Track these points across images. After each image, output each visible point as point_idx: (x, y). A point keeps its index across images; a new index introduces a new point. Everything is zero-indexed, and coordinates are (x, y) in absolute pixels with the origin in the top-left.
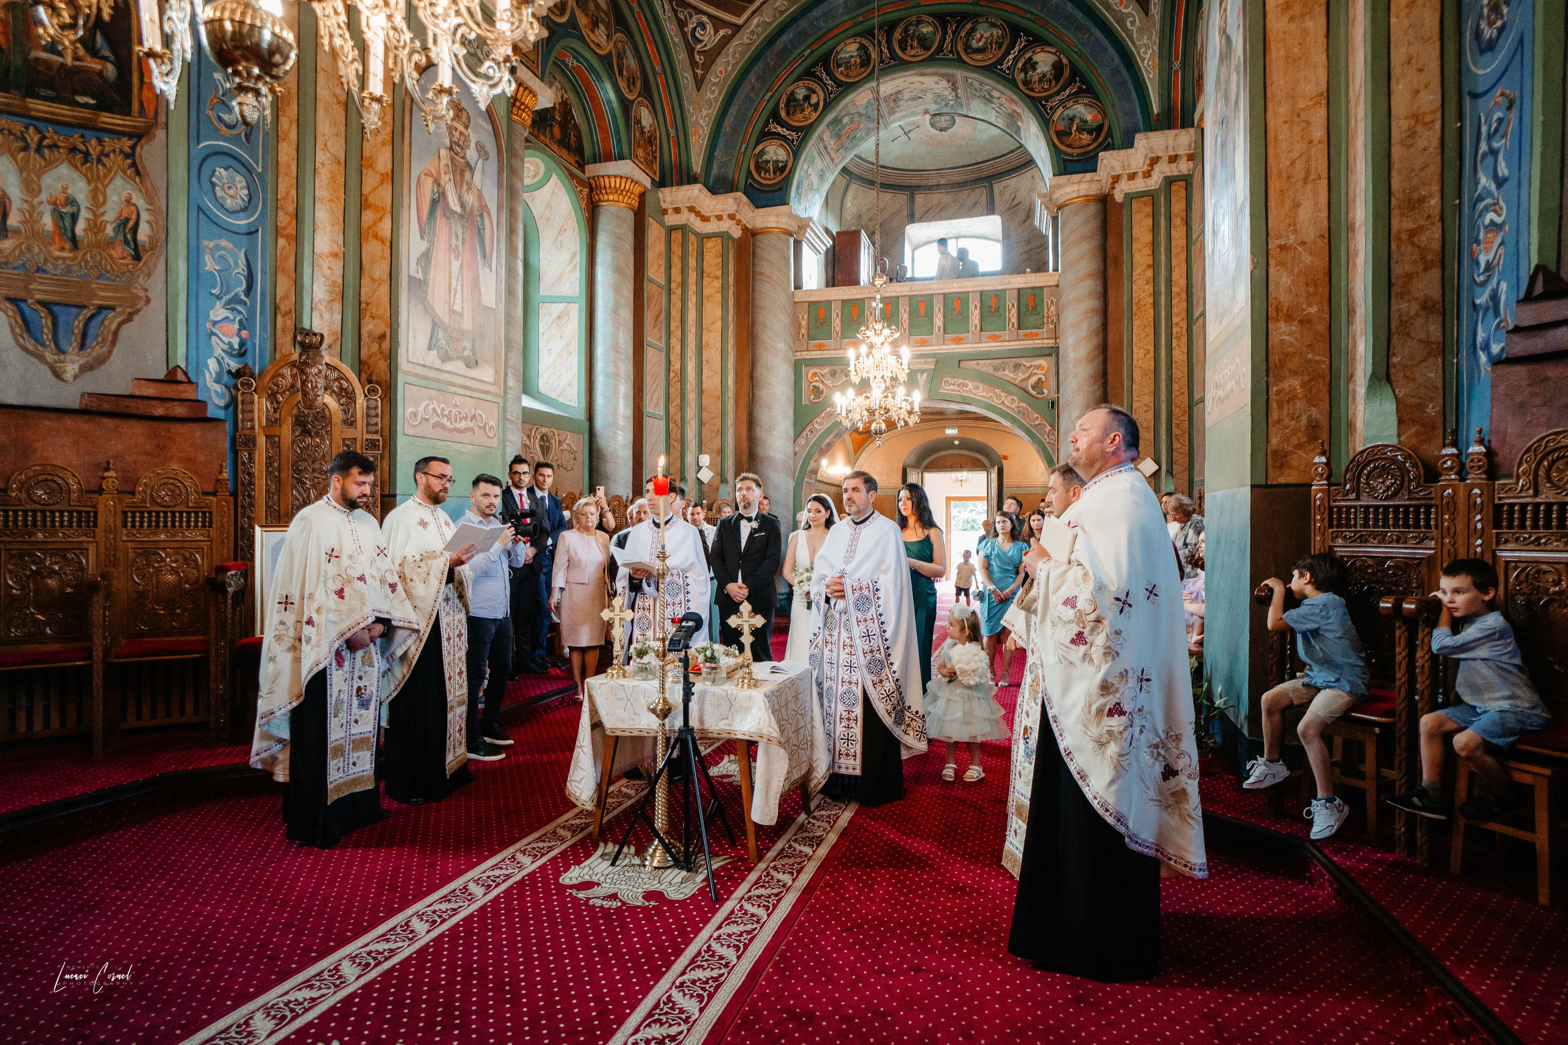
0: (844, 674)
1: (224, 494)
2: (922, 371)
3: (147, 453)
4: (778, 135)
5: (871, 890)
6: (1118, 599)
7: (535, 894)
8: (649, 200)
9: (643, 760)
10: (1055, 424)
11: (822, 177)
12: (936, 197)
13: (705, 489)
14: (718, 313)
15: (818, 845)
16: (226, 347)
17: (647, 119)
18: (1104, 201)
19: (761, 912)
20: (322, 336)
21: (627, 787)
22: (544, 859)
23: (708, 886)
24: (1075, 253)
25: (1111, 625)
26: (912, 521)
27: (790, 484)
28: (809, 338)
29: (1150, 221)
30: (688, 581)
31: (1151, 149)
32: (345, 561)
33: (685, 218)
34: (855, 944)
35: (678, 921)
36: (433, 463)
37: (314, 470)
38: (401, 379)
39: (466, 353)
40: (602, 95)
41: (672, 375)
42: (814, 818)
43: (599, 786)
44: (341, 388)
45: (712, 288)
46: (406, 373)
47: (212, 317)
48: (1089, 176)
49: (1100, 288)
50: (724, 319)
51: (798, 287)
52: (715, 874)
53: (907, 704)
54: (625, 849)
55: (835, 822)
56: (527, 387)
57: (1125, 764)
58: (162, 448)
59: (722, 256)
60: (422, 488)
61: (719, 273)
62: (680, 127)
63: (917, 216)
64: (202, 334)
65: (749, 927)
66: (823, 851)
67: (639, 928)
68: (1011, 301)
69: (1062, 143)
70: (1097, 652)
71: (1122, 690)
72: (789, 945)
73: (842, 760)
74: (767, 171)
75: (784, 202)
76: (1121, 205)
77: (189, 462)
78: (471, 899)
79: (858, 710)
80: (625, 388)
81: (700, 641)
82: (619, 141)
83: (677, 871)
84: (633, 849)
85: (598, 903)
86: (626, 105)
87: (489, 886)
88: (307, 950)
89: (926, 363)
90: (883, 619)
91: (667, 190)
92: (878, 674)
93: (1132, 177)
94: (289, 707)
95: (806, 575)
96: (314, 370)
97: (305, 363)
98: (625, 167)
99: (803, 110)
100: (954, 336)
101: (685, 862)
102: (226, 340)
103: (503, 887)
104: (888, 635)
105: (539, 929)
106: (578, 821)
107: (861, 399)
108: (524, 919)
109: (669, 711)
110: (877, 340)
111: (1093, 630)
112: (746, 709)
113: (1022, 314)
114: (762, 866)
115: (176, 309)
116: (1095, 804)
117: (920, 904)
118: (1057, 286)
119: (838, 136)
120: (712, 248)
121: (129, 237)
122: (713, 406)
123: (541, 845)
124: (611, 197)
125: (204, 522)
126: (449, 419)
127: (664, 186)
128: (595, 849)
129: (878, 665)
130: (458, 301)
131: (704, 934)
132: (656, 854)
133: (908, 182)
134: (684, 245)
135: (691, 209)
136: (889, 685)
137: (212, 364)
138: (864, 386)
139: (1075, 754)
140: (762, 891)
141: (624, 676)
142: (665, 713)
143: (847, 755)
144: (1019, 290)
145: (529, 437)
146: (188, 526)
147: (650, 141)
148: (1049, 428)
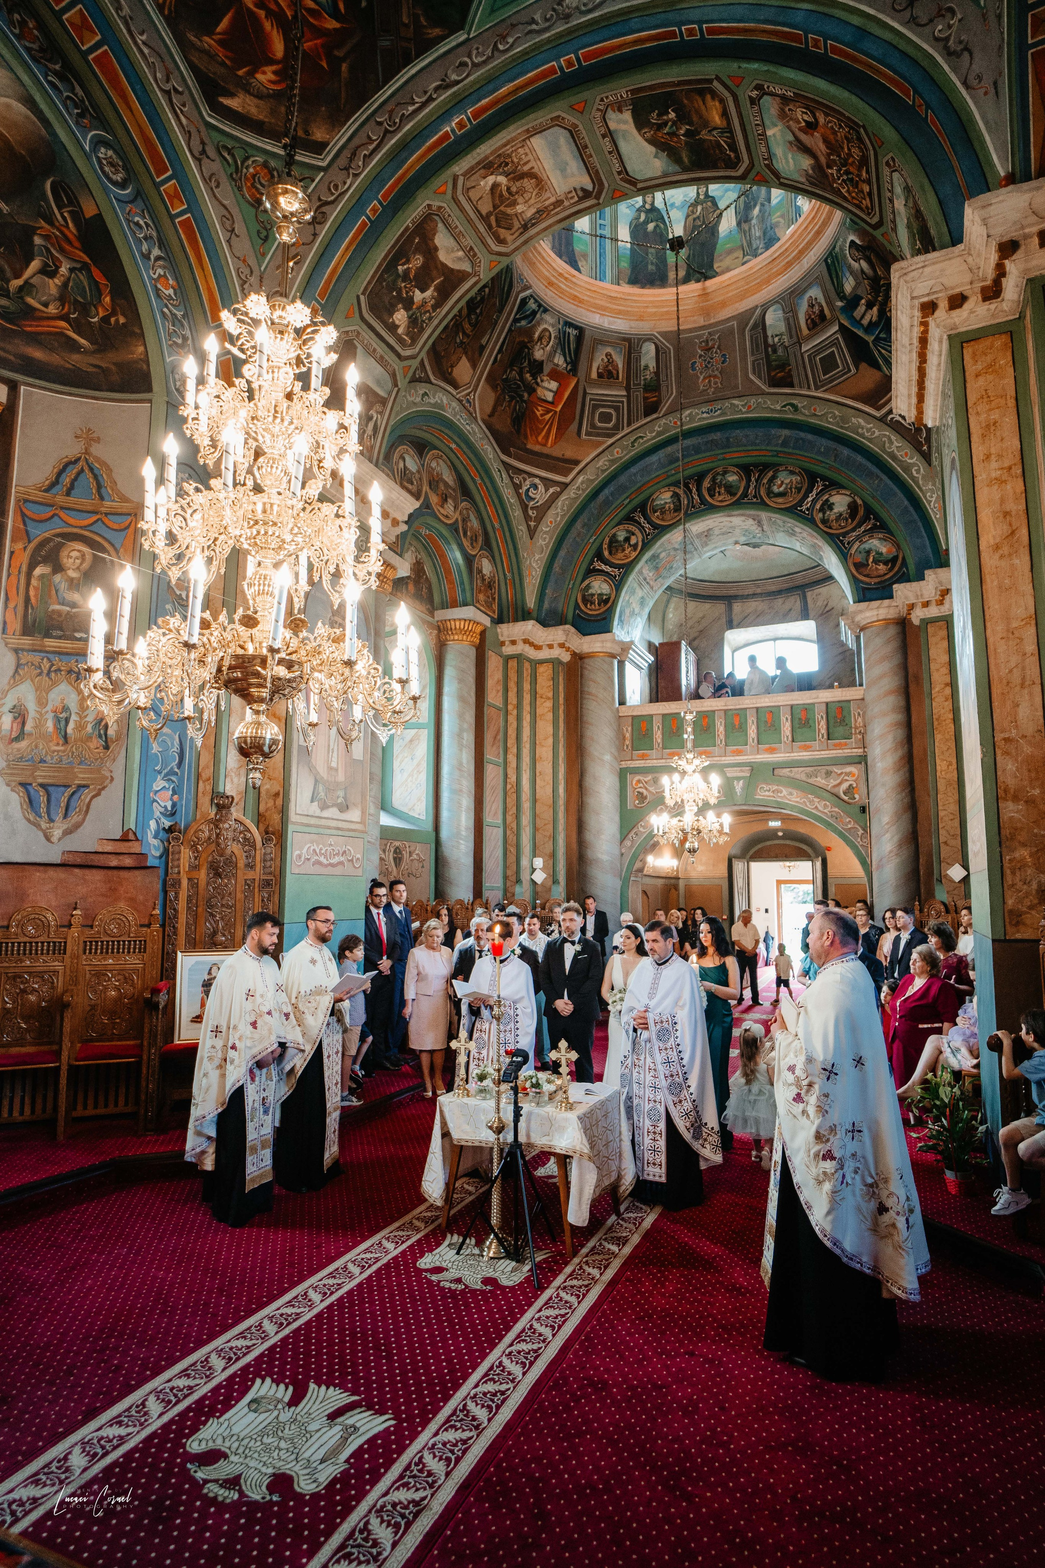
0: (649, 1093)
1: (156, 926)
2: (738, 779)
3: (103, 895)
4: (602, 572)
5: (663, 1286)
6: (824, 1069)
7: (398, 1275)
8: (488, 634)
9: (482, 1162)
10: (866, 829)
11: (642, 602)
12: (753, 605)
13: (539, 889)
14: (550, 729)
15: (624, 1244)
16: (163, 810)
17: (487, 567)
18: (903, 624)
19: (573, 1300)
20: (233, 798)
21: (468, 1184)
22: (404, 1246)
23: (532, 1275)
24: (878, 670)
25: (820, 1088)
26: (711, 950)
27: (618, 884)
28: (633, 749)
29: (945, 643)
30: (518, 1012)
31: (941, 583)
32: (259, 1000)
33: (520, 648)
34: (644, 1330)
35: (508, 1303)
36: (319, 911)
37: (223, 905)
38: (291, 828)
39: (339, 801)
40: (450, 555)
41: (509, 786)
42: (623, 1219)
43: (447, 1185)
44: (245, 838)
45: (545, 707)
46: (294, 823)
47: (155, 788)
48: (886, 602)
49: (903, 703)
50: (555, 735)
51: (622, 703)
52: (538, 1266)
53: (704, 1121)
54: (468, 1241)
55: (640, 1224)
56: (384, 805)
57: (837, 1199)
58: (113, 890)
59: (553, 679)
60: (312, 932)
61: (550, 695)
62: (516, 571)
63: (735, 623)
64: (147, 802)
65: (563, 1312)
66: (627, 1250)
67: (477, 1307)
68: (819, 715)
69: (860, 573)
70: (811, 1110)
71: (832, 1140)
72: (593, 1328)
73: (650, 1169)
74: (592, 603)
75: (608, 630)
76: (919, 627)
77: (132, 901)
78: (351, 1277)
79: (662, 1126)
80: (467, 802)
81: (527, 1071)
82: (463, 590)
83: (508, 1261)
84: (473, 1241)
85: (447, 1285)
86: (469, 560)
87: (363, 1267)
88: (237, 1310)
89: (742, 771)
90: (680, 1048)
91: (504, 627)
92: (678, 1095)
93: (926, 604)
94: (216, 1113)
95: (619, 996)
96: (226, 826)
97: (220, 820)
98: (469, 612)
99: (624, 550)
100: (767, 746)
101: (515, 1254)
102: (163, 804)
103: (374, 1268)
104: (684, 1062)
105: (403, 1304)
106: (429, 1214)
107: (675, 821)
108: (392, 1296)
109: (503, 1128)
110: (689, 768)
111: (808, 1091)
112: (562, 1129)
113: (831, 724)
114: (576, 1260)
115: (131, 786)
116: (817, 1229)
117: (701, 1300)
118: (863, 699)
119: (657, 568)
120: (544, 672)
121: (102, 732)
122: (545, 814)
123: (401, 1233)
124: (456, 637)
125: (140, 949)
126: (325, 857)
127: (502, 622)
128: (444, 1240)
129: (677, 1087)
130: (335, 759)
131: (528, 1315)
132: (492, 1247)
133: (724, 593)
134: (519, 673)
135: (526, 641)
136: (687, 1105)
137: (153, 824)
138: (678, 810)
139: (803, 1188)
140: (575, 1282)
141: (468, 1095)
142: (500, 1130)
143: (654, 1164)
144: (827, 704)
145: (384, 851)
146: (129, 952)
147: (490, 586)
148: (861, 832)
